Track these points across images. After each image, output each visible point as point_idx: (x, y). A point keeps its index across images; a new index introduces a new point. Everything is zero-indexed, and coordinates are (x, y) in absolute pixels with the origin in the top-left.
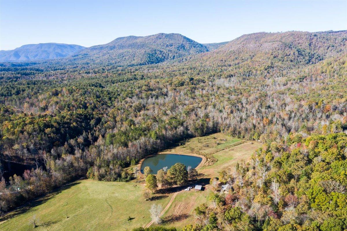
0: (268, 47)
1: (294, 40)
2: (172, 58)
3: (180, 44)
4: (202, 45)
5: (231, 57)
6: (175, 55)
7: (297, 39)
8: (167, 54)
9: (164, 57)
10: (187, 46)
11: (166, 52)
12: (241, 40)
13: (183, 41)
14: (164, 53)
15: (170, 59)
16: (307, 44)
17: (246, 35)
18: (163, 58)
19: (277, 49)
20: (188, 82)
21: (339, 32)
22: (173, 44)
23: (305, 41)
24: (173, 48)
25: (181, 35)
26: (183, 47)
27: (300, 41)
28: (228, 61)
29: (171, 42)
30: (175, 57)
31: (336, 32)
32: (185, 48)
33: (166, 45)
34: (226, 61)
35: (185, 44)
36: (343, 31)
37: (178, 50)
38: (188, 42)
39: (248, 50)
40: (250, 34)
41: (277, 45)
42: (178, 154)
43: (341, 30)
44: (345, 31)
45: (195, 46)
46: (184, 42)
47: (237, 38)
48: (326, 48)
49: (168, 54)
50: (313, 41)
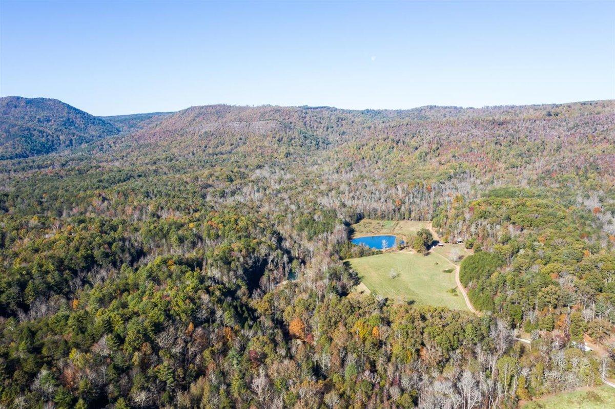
0: (261, 127)
1: (283, 118)
2: (67, 143)
3: (65, 119)
7: (287, 117)
8: (55, 136)
9: (52, 142)
10: (79, 121)
11: (53, 133)
12: (191, 115)
13: (69, 113)
14: (49, 134)
15: (63, 145)
16: (301, 124)
18: (50, 143)
19: (276, 130)
21: (318, 108)
22: (49, 117)
23: (298, 120)
25: (60, 102)
26: (71, 123)
27: (291, 120)
29: (45, 113)
31: (314, 108)
32: (77, 125)
35: (74, 119)
36: (322, 107)
38: (78, 116)
39: (233, 131)
41: (274, 124)
43: (319, 106)
44: (325, 107)
45: (93, 122)
46: (71, 116)
48: (325, 129)
49: (58, 137)
50: (306, 119)
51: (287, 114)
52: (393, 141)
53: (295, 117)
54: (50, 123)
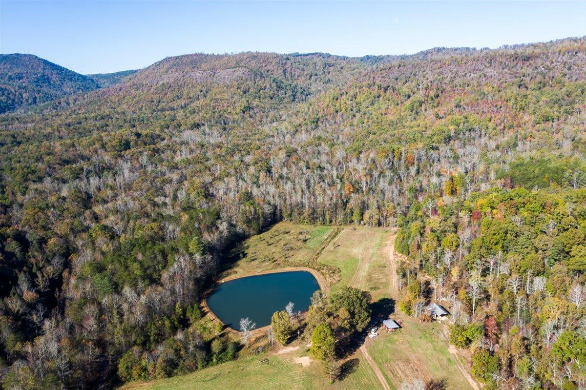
0: (227, 77)
1: (259, 65)
2: (30, 101)
3: (39, 75)
4: (84, 78)
5: (166, 94)
6: (37, 96)
7: (264, 65)
8: (17, 94)
9: (13, 100)
10: (55, 78)
11: (15, 91)
13: (45, 69)
14: (11, 92)
15: (26, 103)
16: (280, 72)
17: (171, 57)
18: (10, 102)
19: (244, 79)
20: (135, 140)
21: (308, 55)
22: (22, 74)
23: (276, 67)
24: (24, 82)
25: (37, 57)
26: (46, 79)
27: (268, 67)
28: (163, 102)
29: (17, 70)
30: (38, 100)
31: (305, 55)
32: (52, 82)
33: (7, 76)
34: (159, 102)
35: (49, 75)
36: (313, 54)
37: (37, 86)
38: (55, 72)
39: (194, 81)
40: (179, 56)
41: (242, 72)
42: (257, 274)
43: (311, 52)
44: (316, 54)
45: (71, 79)
46: (47, 72)
47: (155, 63)
48: (308, 77)
49: (21, 94)
50: (286, 67)
51: (264, 61)
52: (380, 87)
53: (273, 63)
54: (21, 81)
